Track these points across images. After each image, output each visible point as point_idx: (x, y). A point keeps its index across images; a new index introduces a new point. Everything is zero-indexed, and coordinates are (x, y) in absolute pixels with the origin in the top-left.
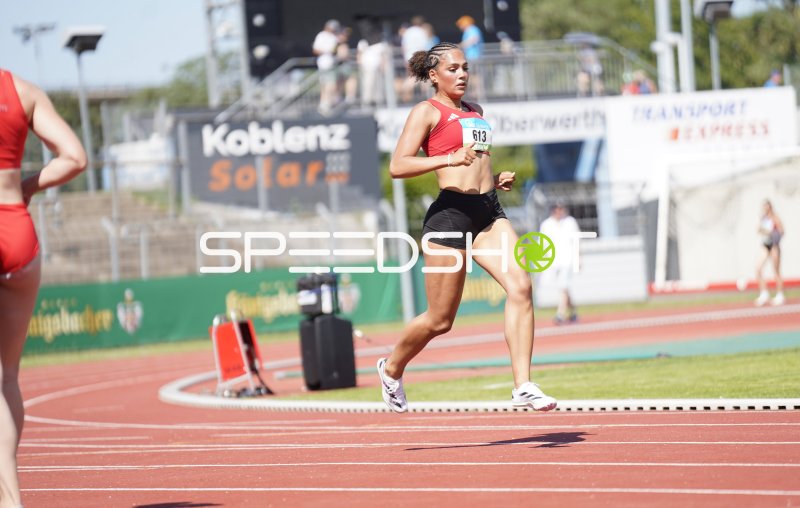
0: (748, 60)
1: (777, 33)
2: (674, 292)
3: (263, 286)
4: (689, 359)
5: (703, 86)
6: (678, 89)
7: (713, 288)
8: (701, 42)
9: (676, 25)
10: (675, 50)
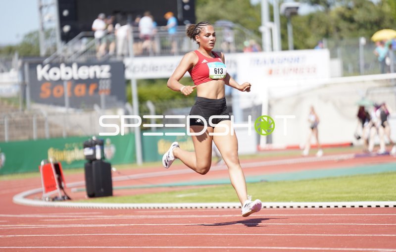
0: (306, 36)
1: (320, 23)
2: (270, 150)
3: (66, 145)
4: (276, 183)
5: (285, 48)
6: (272, 50)
7: (290, 148)
8: (284, 27)
9: (272, 19)
10: (271, 30)
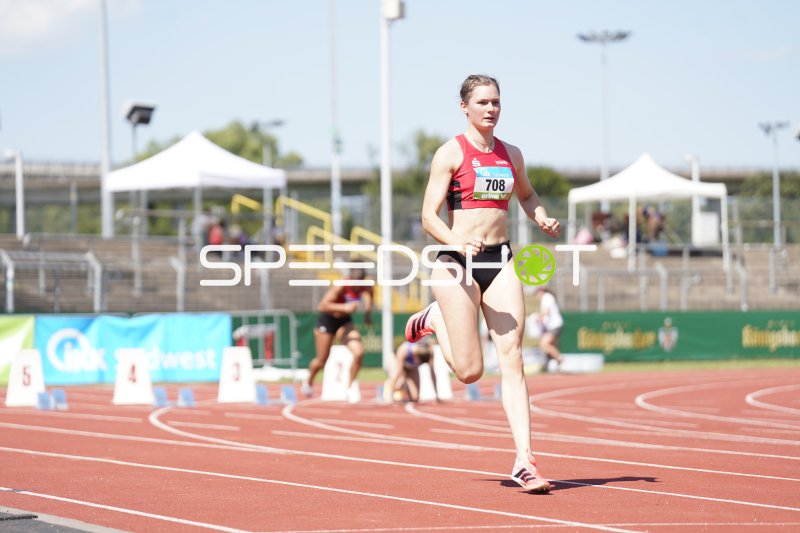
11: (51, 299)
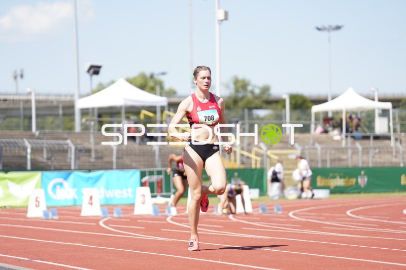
11: (50, 163)
